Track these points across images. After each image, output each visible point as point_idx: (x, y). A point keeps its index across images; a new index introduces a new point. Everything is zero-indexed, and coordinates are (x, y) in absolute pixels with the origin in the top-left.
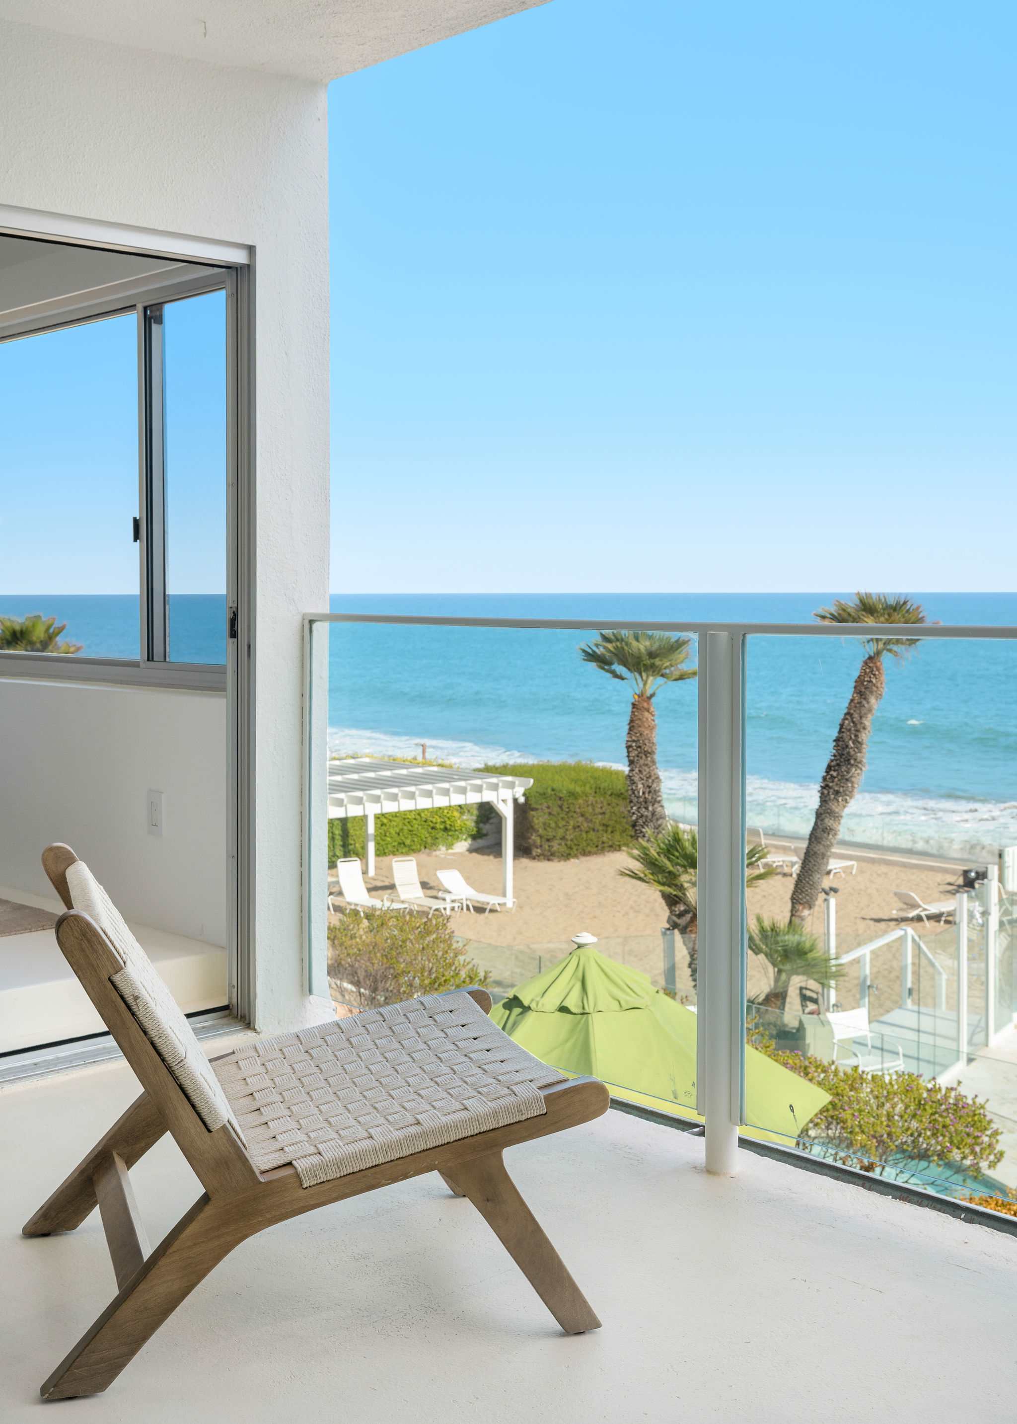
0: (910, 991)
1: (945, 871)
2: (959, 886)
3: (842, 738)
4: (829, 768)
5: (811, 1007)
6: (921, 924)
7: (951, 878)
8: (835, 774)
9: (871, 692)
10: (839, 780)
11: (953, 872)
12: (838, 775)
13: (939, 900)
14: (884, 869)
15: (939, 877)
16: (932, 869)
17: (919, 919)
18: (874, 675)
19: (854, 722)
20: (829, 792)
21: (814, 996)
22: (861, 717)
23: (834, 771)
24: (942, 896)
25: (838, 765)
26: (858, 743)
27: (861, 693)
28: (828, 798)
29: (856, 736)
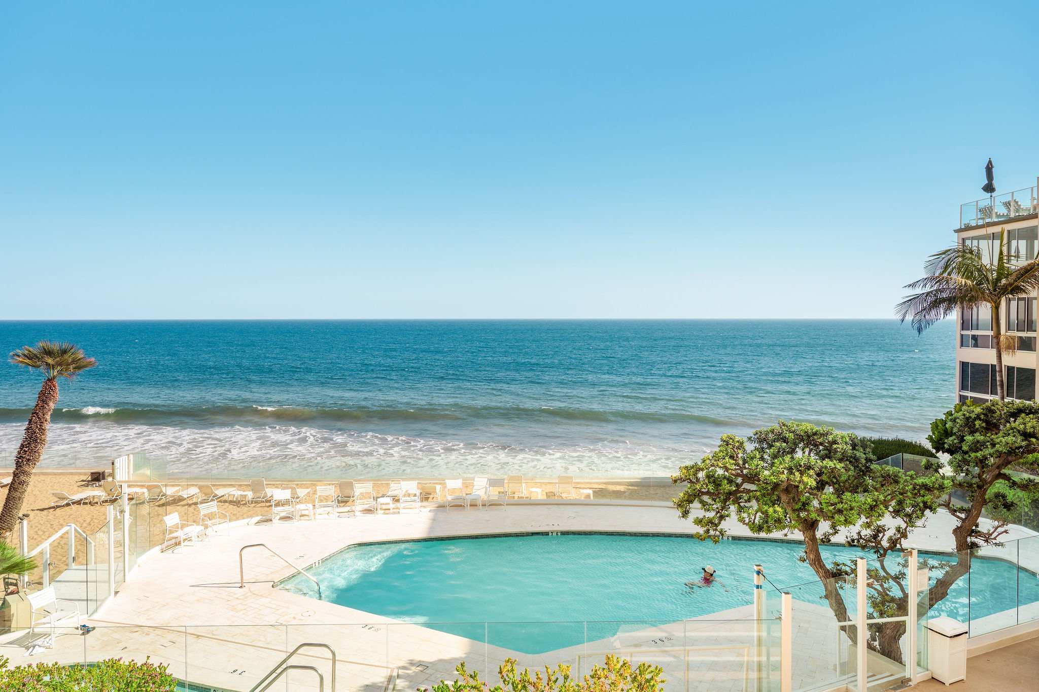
0: (74, 558)
1: (80, 474)
2: (88, 481)
3: (31, 427)
4: (22, 446)
5: (12, 588)
6: (69, 507)
7: (84, 478)
8: (27, 449)
9: (50, 400)
10: (30, 453)
11: (85, 474)
12: (29, 450)
13: (78, 492)
14: (42, 477)
15: (77, 478)
16: (72, 474)
17: (68, 505)
18: (52, 390)
19: (39, 418)
20: (22, 461)
21: (15, 582)
22: (44, 415)
23: (26, 447)
24: (80, 489)
25: (29, 444)
26: (43, 429)
27: (43, 401)
28: (22, 464)
29: (40, 426)
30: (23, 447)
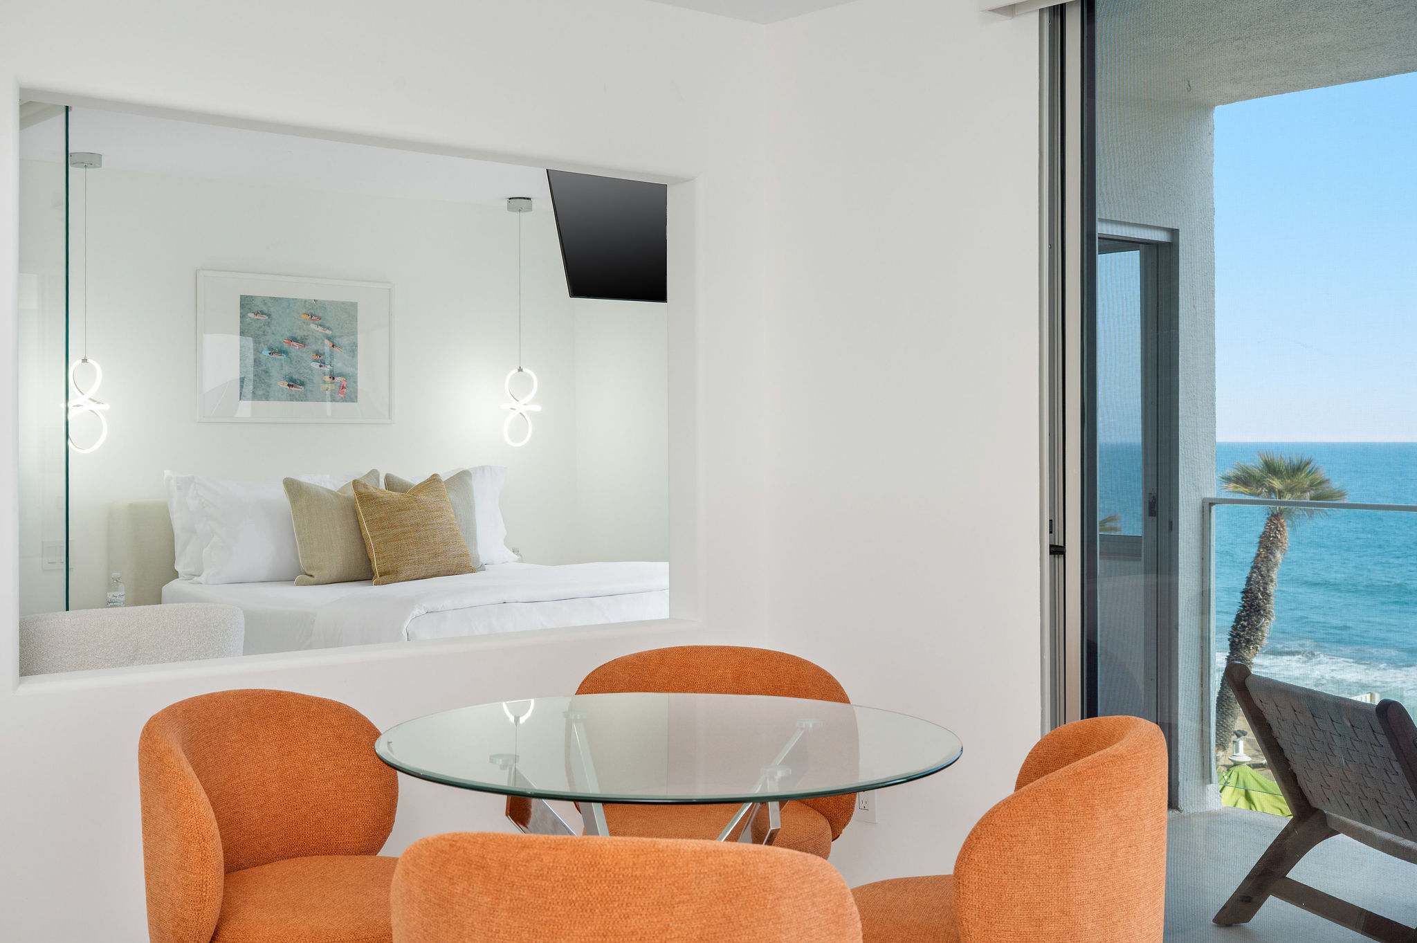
3: (1251, 589)
4: (1239, 619)
8: (1245, 624)
9: (1277, 547)
10: (1250, 630)
12: (1248, 624)
18: (1279, 531)
19: (1262, 576)
20: (1239, 641)
22: (1268, 571)
23: (1245, 621)
25: (1248, 615)
26: (1267, 594)
27: (1267, 548)
28: (1239, 647)
29: (1264, 588)
30: (1241, 620)
